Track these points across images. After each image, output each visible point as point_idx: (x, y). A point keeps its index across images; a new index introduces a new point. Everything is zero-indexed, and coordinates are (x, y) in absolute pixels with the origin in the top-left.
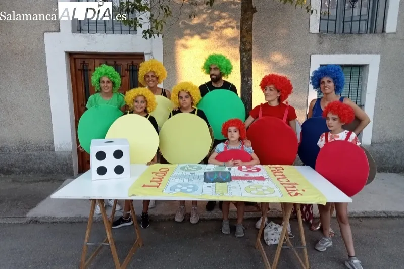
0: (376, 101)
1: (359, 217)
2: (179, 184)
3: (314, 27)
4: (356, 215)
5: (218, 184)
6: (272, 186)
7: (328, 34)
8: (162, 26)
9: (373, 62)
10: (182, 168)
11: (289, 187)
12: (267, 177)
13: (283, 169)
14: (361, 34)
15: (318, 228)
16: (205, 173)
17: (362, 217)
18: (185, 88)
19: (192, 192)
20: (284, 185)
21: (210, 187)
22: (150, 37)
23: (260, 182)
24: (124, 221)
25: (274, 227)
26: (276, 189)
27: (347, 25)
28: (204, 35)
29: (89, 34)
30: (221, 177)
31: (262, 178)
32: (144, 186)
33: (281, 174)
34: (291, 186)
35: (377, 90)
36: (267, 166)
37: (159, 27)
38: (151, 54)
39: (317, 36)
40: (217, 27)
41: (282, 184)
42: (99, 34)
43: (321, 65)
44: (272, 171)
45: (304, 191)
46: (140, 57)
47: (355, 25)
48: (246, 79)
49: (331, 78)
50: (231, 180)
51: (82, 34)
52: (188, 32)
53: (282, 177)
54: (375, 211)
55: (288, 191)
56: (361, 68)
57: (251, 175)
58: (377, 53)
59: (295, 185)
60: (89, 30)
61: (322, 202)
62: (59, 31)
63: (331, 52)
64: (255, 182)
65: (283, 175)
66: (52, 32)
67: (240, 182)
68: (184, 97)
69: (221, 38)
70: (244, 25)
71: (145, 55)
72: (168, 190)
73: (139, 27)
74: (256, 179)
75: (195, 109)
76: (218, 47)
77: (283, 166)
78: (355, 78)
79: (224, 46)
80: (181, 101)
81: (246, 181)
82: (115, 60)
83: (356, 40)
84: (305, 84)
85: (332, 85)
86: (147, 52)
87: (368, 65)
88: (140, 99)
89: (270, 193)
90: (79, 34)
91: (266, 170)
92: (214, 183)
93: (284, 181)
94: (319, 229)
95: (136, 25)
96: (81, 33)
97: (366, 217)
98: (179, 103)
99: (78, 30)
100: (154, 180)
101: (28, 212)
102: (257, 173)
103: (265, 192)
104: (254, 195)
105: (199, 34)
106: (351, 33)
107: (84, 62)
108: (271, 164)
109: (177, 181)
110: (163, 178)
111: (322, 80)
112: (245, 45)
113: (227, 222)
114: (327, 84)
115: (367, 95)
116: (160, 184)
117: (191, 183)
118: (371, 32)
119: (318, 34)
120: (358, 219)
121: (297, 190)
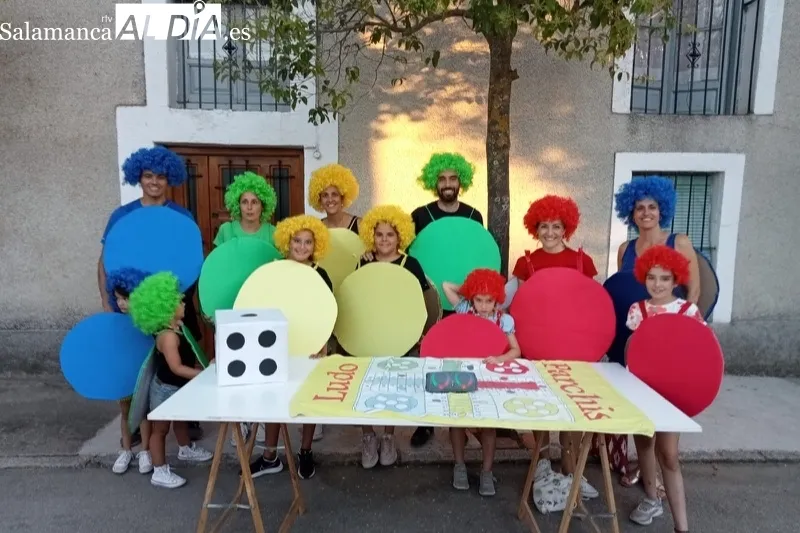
0: (738, 240)
1: (711, 462)
2: (380, 395)
3: (621, 101)
4: (706, 458)
5: (454, 396)
6: (553, 400)
7: (647, 117)
8: (344, 102)
9: (732, 167)
10: (382, 365)
11: (584, 403)
12: (542, 384)
13: (569, 369)
14: (708, 115)
15: (635, 480)
16: (428, 375)
17: (718, 462)
18: (389, 218)
19: (407, 410)
20: (575, 399)
21: (439, 401)
22: (322, 120)
23: (531, 393)
24: (267, 466)
25: (552, 478)
26: (560, 407)
27: (683, 98)
28: (416, 113)
29: (200, 110)
30: (458, 382)
31: (532, 386)
32: (317, 398)
33: (568, 378)
34: (588, 400)
35: (741, 221)
36: (539, 364)
37: (339, 104)
38: (315, 149)
39: (626, 119)
40: (441, 99)
41: (572, 397)
42: (219, 111)
43: (635, 174)
44: (550, 372)
45: (612, 409)
46: (294, 153)
47: (698, 97)
48: (497, 199)
49: (656, 200)
50: (476, 389)
51: (186, 110)
52: (385, 107)
53: (569, 383)
54: (741, 450)
55: (583, 410)
56: (709, 178)
57: (511, 379)
58: (738, 151)
59: (596, 400)
60: (200, 103)
61: (647, 431)
62: (144, 103)
63: (653, 148)
64: (520, 392)
65: (570, 380)
66: (132, 105)
67: (494, 391)
68: (385, 235)
69: (447, 118)
70: (495, 101)
71: (306, 151)
72: (361, 407)
73: (302, 102)
74: (522, 388)
75: (402, 256)
76: (442, 136)
77: (570, 363)
78: (699, 196)
79: (452, 134)
80: (379, 240)
81: (503, 391)
82: (247, 158)
83: (699, 129)
84: (605, 206)
85: (656, 212)
86: (310, 145)
87: (723, 173)
88: (304, 236)
89: (550, 414)
90: (183, 110)
91: (537, 370)
92: (444, 395)
93: (574, 391)
94: (636, 483)
95: (295, 99)
96: (185, 107)
97: (726, 461)
98: (375, 244)
99: (179, 102)
100: (333, 386)
101: (81, 446)
102: (523, 375)
103: (542, 412)
104: (523, 418)
105: (406, 111)
106: (690, 114)
107: (189, 161)
108: (547, 359)
109: (376, 388)
110: (348, 383)
111: (639, 204)
112: (497, 137)
113: (463, 468)
114: (648, 212)
115: (721, 228)
116: (344, 394)
117: (402, 392)
118: (726, 113)
119: (627, 114)
120: (708, 465)
121: (600, 408)
